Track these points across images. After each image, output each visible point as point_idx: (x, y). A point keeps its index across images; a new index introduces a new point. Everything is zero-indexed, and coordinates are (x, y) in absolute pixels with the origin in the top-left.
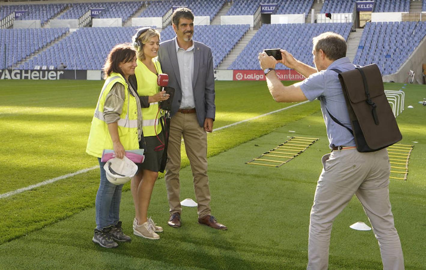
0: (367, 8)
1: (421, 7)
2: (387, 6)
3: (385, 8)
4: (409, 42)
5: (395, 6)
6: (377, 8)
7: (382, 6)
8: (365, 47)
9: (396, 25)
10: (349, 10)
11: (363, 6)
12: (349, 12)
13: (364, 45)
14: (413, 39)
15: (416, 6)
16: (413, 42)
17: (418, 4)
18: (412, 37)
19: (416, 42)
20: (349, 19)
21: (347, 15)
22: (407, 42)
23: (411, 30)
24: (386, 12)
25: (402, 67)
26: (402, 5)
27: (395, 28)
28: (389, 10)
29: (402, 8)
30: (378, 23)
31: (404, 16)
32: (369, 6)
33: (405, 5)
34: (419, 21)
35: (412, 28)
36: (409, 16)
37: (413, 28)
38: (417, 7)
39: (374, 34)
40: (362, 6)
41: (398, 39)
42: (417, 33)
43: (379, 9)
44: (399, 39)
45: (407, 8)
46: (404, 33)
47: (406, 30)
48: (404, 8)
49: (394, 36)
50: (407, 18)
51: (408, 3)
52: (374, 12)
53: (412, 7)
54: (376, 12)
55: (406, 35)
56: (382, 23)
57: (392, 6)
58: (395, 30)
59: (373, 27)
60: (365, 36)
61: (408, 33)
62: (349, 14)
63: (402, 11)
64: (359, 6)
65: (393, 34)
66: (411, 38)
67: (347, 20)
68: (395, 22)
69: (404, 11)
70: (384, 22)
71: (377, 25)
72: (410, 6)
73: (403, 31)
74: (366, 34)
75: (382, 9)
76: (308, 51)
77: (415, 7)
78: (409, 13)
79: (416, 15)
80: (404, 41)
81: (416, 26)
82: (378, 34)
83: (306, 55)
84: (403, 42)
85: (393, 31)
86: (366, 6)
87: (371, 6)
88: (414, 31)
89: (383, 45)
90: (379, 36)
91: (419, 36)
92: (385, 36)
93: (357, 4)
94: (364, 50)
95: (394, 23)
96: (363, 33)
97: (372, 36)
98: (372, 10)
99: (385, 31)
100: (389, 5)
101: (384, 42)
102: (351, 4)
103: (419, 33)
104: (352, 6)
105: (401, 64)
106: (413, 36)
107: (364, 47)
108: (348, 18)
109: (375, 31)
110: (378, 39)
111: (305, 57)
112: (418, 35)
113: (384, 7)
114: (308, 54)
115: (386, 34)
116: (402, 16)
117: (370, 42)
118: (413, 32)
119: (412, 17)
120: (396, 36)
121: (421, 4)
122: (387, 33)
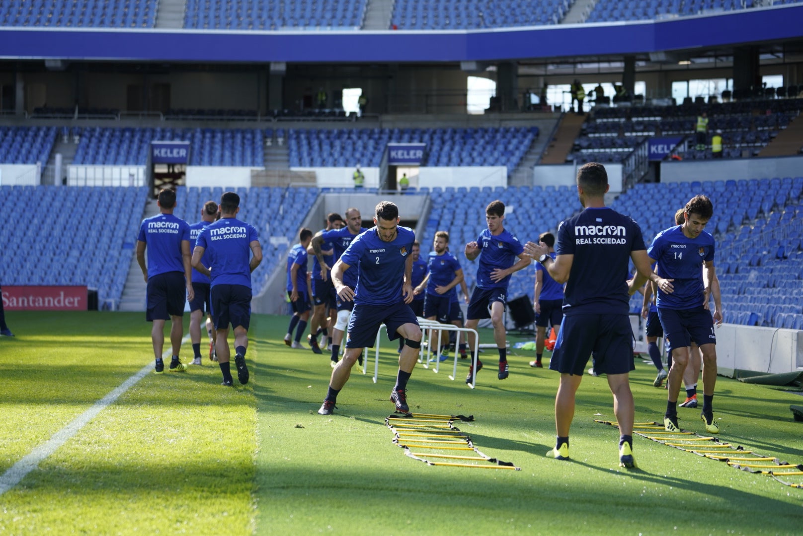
0: (173, 158)
1: (285, 158)
2: (217, 154)
3: (214, 159)
4: (274, 228)
5: (233, 154)
6: (196, 157)
7: (206, 153)
10: (136, 159)
11: (166, 153)
12: (137, 162)
14: (281, 223)
15: (275, 155)
16: (282, 231)
17: (278, 151)
18: (279, 220)
19: (288, 229)
20: (138, 179)
21: (133, 169)
22: (270, 229)
23: (275, 206)
24: (215, 165)
25: (268, 284)
26: (248, 153)
28: (222, 163)
29: (249, 159)
30: (202, 188)
31: (255, 176)
32: (179, 153)
33: (253, 154)
34: (288, 188)
35: (275, 201)
36: (267, 176)
37: (278, 200)
38: (279, 158)
40: (163, 151)
42: (286, 212)
43: (201, 158)
45: (259, 159)
46: (261, 212)
47: (264, 205)
48: (254, 160)
50: (263, 180)
51: (259, 149)
52: (190, 165)
53: (269, 157)
54: (195, 165)
55: (265, 216)
56: (212, 190)
57: (227, 154)
59: (193, 200)
61: (268, 211)
62: (138, 169)
63: (250, 165)
64: (156, 152)
66: (276, 223)
67: (133, 180)
68: (239, 189)
69: (254, 166)
70: (215, 188)
71: (202, 192)
72: (265, 155)
73: (257, 206)
75: (206, 158)
76: (57, 247)
77: (273, 158)
78: (266, 170)
79: (281, 174)
80: (263, 229)
81: (283, 197)
83: (54, 254)
86: (172, 152)
87: (183, 153)
88: (282, 207)
91: (293, 218)
93: (153, 147)
98: (188, 162)
100: (221, 152)
102: (140, 148)
103: (291, 212)
104: (141, 151)
105: (266, 276)
106: (281, 218)
108: (136, 177)
111: (52, 260)
112: (290, 217)
113: (211, 154)
114: (58, 252)
116: (252, 177)
118: (279, 210)
119: (273, 178)
121: (285, 152)
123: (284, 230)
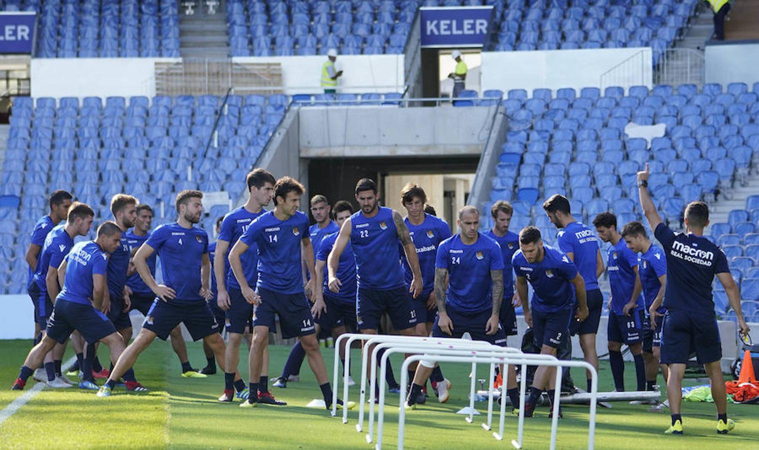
0: (5, 42)
1: (225, 38)
2: (90, 33)
3: (83, 43)
4: (202, 177)
5: (120, 33)
6: (48, 40)
7: (69, 32)
8: (26, 202)
9: (138, 111)
13: (22, 191)
14: (216, 166)
15: (203, 33)
16: (218, 180)
17: (209, 27)
18: (211, 159)
19: (228, 177)
22: (195, 177)
23: (203, 132)
24: (86, 56)
26: (150, 30)
27: (138, 123)
28: (99, 50)
29: (152, 43)
30: (62, 100)
31: (163, 75)
32: (15, 33)
33: (159, 32)
34: (227, 96)
35: (203, 123)
36: (187, 74)
37: (209, 122)
38: (209, 38)
39: (53, 146)
41: (156, 165)
42: (226, 143)
43: (58, 45)
44: (158, 166)
45: (171, 42)
46: (176, 144)
47: (183, 131)
48: (160, 44)
49: (136, 154)
50: (178, 83)
51: (171, 23)
52: (38, 55)
53: (188, 38)
54: (48, 57)
55: (184, 153)
56: (81, 104)
57: (109, 32)
58: (137, 131)
59: (44, 123)
60: (18, 154)
61: (191, 142)
63: (154, 56)
65: (132, 144)
66: (207, 165)
68: (133, 99)
69: (161, 55)
70: (86, 99)
71: (62, 108)
72: (182, 33)
73: (168, 133)
74: (21, 144)
75: (68, 43)
77: (199, 39)
78: (185, 63)
79: (215, 70)
80: (182, 177)
81: (219, 113)
82: (71, 143)
84: (177, 177)
85: (130, 134)
86: (2, 33)
87: (23, 32)
88: (216, 133)
89: (98, 191)
90: (75, 158)
91: (238, 156)
92: (99, 156)
94: (24, 212)
95: (128, 103)
96: (9, 140)
97: (47, 157)
98: (31, 50)
99: (95, 134)
100: (96, 30)
101: (100, 178)
103: (234, 144)
106: (214, 157)
107: (20, 199)
109: (58, 132)
110: (74, 168)
112: (233, 152)
113: (78, 34)
115: (102, 145)
116: (159, 76)
117: (44, 178)
118: (211, 139)
119: (198, 79)
120: (147, 155)
121: (222, 26)
122: (106, 144)
123: (222, 178)
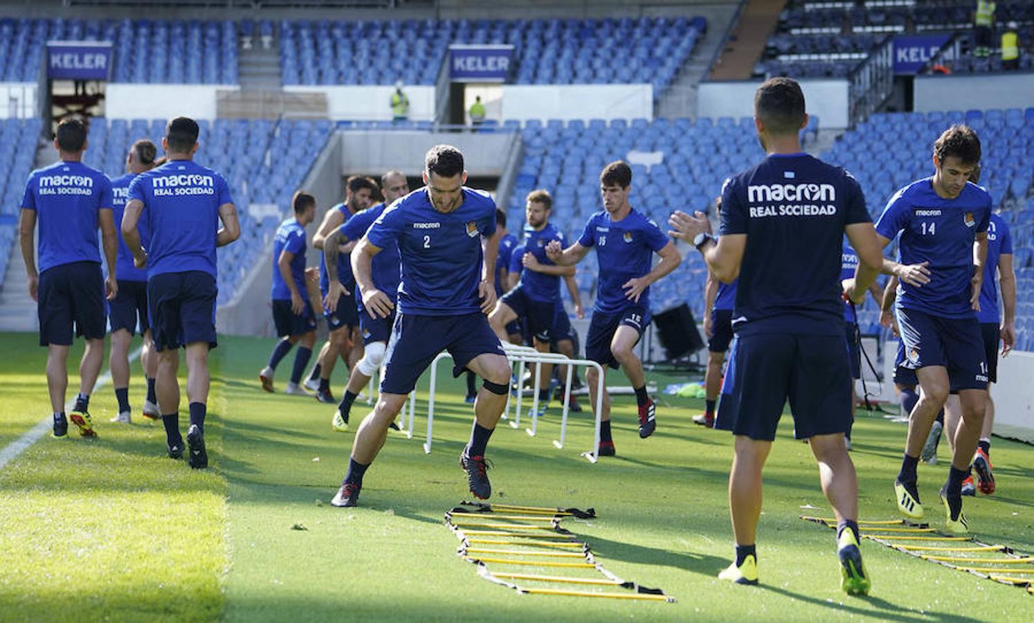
0: (84, 70)
1: (277, 69)
2: (159, 62)
3: (153, 72)
4: (256, 191)
5: (186, 63)
6: (122, 70)
7: (140, 63)
10: (20, 72)
11: (72, 61)
12: (22, 78)
14: (268, 181)
15: (258, 64)
16: (270, 194)
17: (264, 59)
18: (264, 176)
19: (279, 192)
20: (24, 106)
21: (16, 89)
22: (249, 192)
23: (256, 152)
24: (155, 83)
25: (245, 285)
26: (212, 61)
28: (167, 78)
29: (213, 73)
30: (133, 121)
31: (223, 101)
32: (93, 61)
33: (220, 63)
34: (279, 121)
35: (257, 144)
36: (244, 100)
37: (263, 142)
38: (264, 69)
40: (67, 57)
42: (277, 162)
43: (131, 71)
45: (230, 72)
46: (233, 162)
47: (240, 151)
48: (221, 72)
50: (235, 108)
51: (231, 55)
53: (246, 69)
54: (122, 82)
55: (240, 169)
56: (150, 125)
57: (176, 62)
59: (118, 141)
61: (246, 160)
62: (24, 89)
63: (215, 83)
64: (55, 60)
66: (260, 181)
67: (16, 107)
69: (222, 83)
71: (133, 128)
72: (240, 64)
73: (226, 152)
75: (140, 70)
77: (254, 69)
78: (243, 91)
79: (268, 97)
80: (238, 191)
81: (271, 136)
86: (81, 60)
87: (101, 61)
88: (269, 153)
91: (288, 173)
93: (50, 51)
98: (109, 77)
100: (165, 60)
102: (27, 53)
103: (284, 163)
104: (30, 59)
105: (243, 271)
106: (267, 174)
108: (20, 102)
112: (283, 170)
113: (149, 63)
116: (219, 102)
118: (264, 158)
119: (254, 105)
121: (274, 59)
123: (273, 193)
